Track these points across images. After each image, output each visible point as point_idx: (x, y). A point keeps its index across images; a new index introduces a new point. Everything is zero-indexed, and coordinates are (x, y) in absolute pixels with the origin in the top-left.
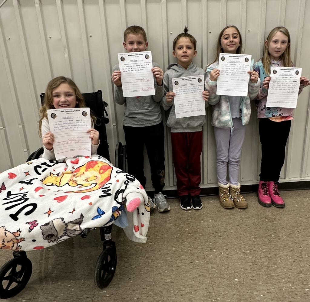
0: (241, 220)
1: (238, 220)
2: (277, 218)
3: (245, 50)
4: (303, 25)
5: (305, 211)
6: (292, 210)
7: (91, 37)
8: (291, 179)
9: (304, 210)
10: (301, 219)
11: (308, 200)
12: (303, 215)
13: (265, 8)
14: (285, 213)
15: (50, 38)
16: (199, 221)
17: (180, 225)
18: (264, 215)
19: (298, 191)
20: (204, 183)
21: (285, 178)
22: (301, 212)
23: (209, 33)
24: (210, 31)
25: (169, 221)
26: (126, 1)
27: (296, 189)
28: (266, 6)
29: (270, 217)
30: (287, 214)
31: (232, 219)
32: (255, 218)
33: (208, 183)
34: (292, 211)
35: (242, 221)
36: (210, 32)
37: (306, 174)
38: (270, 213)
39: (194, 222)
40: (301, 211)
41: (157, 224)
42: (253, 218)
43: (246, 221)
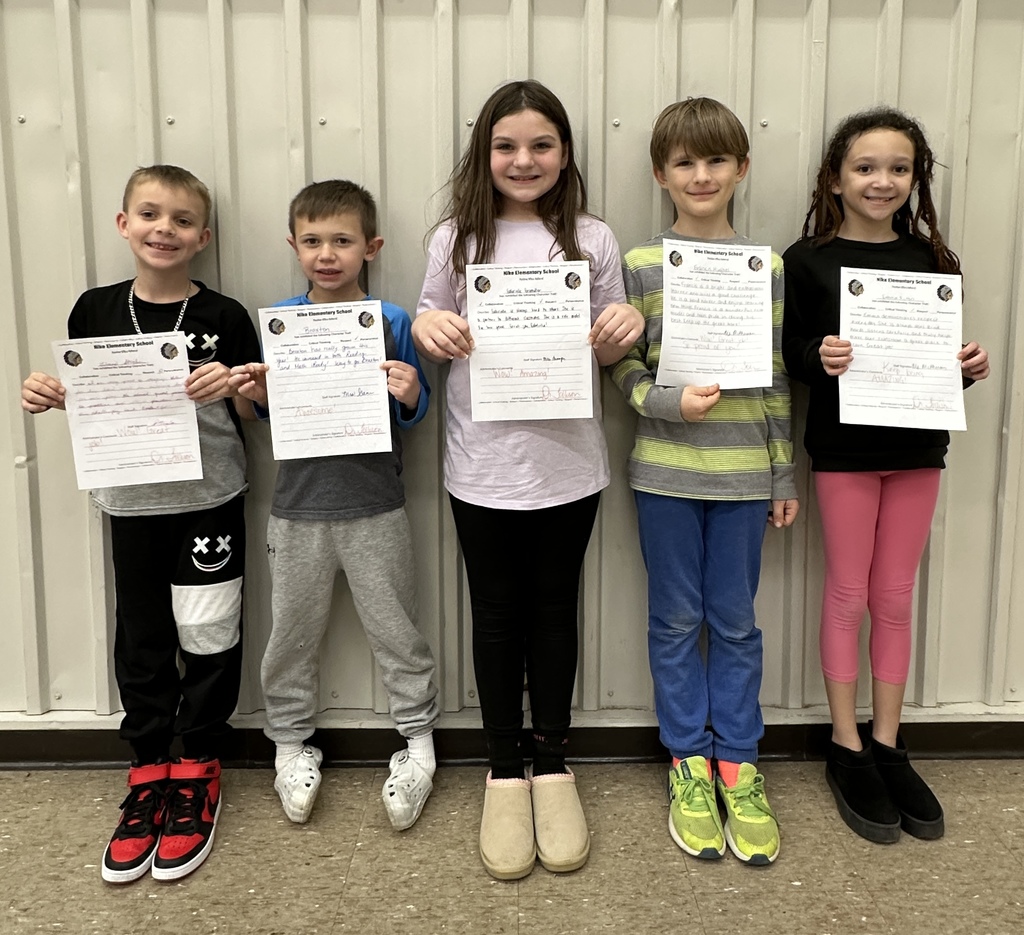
0: (720, 904)
1: (707, 907)
2: (882, 906)
3: (747, 195)
4: (968, 113)
5: (1007, 879)
6: (948, 868)
7: (171, 123)
8: (944, 710)
9: (999, 873)
10: (988, 920)
11: (1017, 818)
12: (1000, 902)
13: (825, 48)
14: (920, 881)
15: (22, 122)
16: (538, 896)
17: (450, 914)
18: (825, 887)
19: (975, 762)
20: (586, 707)
21: (918, 704)
22: (988, 880)
23: (610, 127)
24: (616, 120)
25: (406, 890)
26: (310, 4)
27: (965, 754)
28: (825, 40)
29: (850, 903)
30: (924, 891)
31: (680, 900)
32: (783, 900)
33: (603, 704)
34: (950, 875)
35: (725, 912)
36: (617, 126)
37: (1008, 691)
38: (851, 875)
39: (512, 904)
40: (987, 875)
41: (351, 902)
42: (776, 902)
43: (740, 912)
